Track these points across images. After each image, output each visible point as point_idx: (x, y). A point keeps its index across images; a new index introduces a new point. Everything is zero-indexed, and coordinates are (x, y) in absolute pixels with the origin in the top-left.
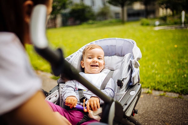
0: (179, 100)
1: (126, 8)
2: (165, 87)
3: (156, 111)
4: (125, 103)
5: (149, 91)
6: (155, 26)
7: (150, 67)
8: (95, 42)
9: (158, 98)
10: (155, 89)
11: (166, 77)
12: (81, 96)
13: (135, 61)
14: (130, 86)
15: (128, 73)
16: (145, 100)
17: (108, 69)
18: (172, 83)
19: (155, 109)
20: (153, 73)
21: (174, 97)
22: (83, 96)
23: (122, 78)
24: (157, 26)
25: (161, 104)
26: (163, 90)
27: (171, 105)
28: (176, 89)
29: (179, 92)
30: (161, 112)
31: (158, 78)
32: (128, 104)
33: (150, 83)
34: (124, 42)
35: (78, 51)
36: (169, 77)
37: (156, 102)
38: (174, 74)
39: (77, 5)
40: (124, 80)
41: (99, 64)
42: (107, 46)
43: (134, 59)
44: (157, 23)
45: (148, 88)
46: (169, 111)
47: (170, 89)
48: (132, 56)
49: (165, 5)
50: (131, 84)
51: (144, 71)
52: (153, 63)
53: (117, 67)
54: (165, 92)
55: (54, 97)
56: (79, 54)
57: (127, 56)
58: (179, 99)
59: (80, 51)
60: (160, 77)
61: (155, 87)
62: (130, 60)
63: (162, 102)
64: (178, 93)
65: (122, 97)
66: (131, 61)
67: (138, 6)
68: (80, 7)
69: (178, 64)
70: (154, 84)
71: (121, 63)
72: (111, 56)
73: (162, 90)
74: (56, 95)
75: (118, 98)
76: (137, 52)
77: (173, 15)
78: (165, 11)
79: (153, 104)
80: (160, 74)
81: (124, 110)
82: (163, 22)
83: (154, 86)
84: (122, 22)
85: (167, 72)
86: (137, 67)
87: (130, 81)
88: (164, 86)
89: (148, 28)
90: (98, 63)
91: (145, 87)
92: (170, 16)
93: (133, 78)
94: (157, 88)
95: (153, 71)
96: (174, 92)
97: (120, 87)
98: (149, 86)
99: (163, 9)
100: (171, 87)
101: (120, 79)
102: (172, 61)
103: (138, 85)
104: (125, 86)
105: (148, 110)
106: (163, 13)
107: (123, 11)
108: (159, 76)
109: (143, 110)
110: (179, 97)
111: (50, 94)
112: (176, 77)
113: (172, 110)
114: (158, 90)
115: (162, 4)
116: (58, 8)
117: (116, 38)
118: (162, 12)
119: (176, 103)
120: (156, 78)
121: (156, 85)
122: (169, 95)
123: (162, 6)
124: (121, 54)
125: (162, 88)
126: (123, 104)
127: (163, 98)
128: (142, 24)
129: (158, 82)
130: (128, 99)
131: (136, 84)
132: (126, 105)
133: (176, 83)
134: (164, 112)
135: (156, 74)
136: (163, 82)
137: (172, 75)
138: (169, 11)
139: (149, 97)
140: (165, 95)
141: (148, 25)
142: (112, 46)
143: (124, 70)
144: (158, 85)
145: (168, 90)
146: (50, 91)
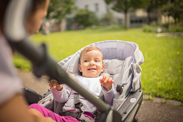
0: (181, 109)
1: (129, 15)
2: (167, 94)
3: (157, 119)
4: (124, 111)
5: (150, 98)
6: (157, 32)
7: (151, 73)
8: (95, 44)
9: (159, 105)
10: (156, 96)
11: (168, 84)
12: (77, 101)
13: (137, 65)
14: (131, 93)
15: (129, 78)
16: (145, 107)
17: (108, 73)
18: (174, 90)
19: (156, 117)
20: (155, 79)
21: (176, 105)
22: (78, 101)
23: (122, 84)
24: (159, 33)
25: (163, 112)
26: (165, 97)
27: (173, 113)
28: (178, 97)
29: (182, 100)
30: (162, 120)
31: (160, 84)
32: (128, 113)
33: (151, 89)
34: (125, 45)
35: (76, 53)
36: (171, 84)
37: (157, 110)
38: (176, 81)
39: (81, 11)
40: (124, 86)
41: (97, 68)
42: (108, 48)
43: (136, 63)
44: (159, 30)
45: (149, 94)
46: (171, 120)
47: (171, 96)
48: (134, 60)
49: (167, 13)
50: (132, 90)
51: (146, 77)
52: (155, 69)
53: (117, 71)
54: (167, 99)
55: (48, 101)
56: (77, 55)
57: (128, 59)
58: (181, 107)
59: (78, 53)
60: (162, 84)
61: (157, 94)
62: (131, 63)
63: (163, 110)
64: (180, 101)
65: (121, 105)
66: (133, 65)
67: (141, 13)
68: (84, 13)
69: (180, 71)
70: (155, 91)
71: (121, 67)
72: (111, 59)
73: (163, 98)
74: (50, 99)
75: (117, 105)
76: (139, 56)
77: (175, 23)
78: (167, 18)
79: (154, 112)
80: (162, 80)
81: (123, 119)
82: (165, 29)
83: (155, 93)
84: (125, 28)
85: (169, 79)
86: (138, 72)
87: (131, 87)
88: (165, 93)
89: (150, 35)
90: (95, 66)
91: (146, 94)
92: (172, 24)
93: (134, 84)
94: (158, 95)
95: (155, 77)
96: (177, 100)
97: (119, 93)
98: (150, 92)
99: (165, 16)
100: (172, 94)
101: (119, 84)
102: (174, 68)
103: (140, 91)
104: (125, 92)
105: (149, 118)
106: (165, 21)
107: (126, 17)
108: (161, 82)
109: (143, 118)
110: (181, 105)
111: (44, 97)
112: (178, 84)
113: (174, 118)
114: (160, 97)
115: (165, 11)
116: (63, 13)
117: (117, 40)
118: (164, 19)
119: (178, 112)
120: (157, 84)
121: (157, 92)
122: (170, 102)
123: (165, 13)
124: (122, 57)
125: (164, 95)
126: (121, 113)
127: (165, 106)
128: (145, 31)
129: (160, 89)
130: (128, 107)
131: (137, 90)
132: (125, 113)
133: (178, 90)
134: (165, 120)
135: (157, 80)
136: (165, 88)
137: (174, 82)
138: (171, 19)
139: (150, 104)
140: (167, 102)
141: (150, 31)
142: (112, 48)
143: (124, 74)
144: (159, 92)
145: (170, 97)
146: (45, 95)
